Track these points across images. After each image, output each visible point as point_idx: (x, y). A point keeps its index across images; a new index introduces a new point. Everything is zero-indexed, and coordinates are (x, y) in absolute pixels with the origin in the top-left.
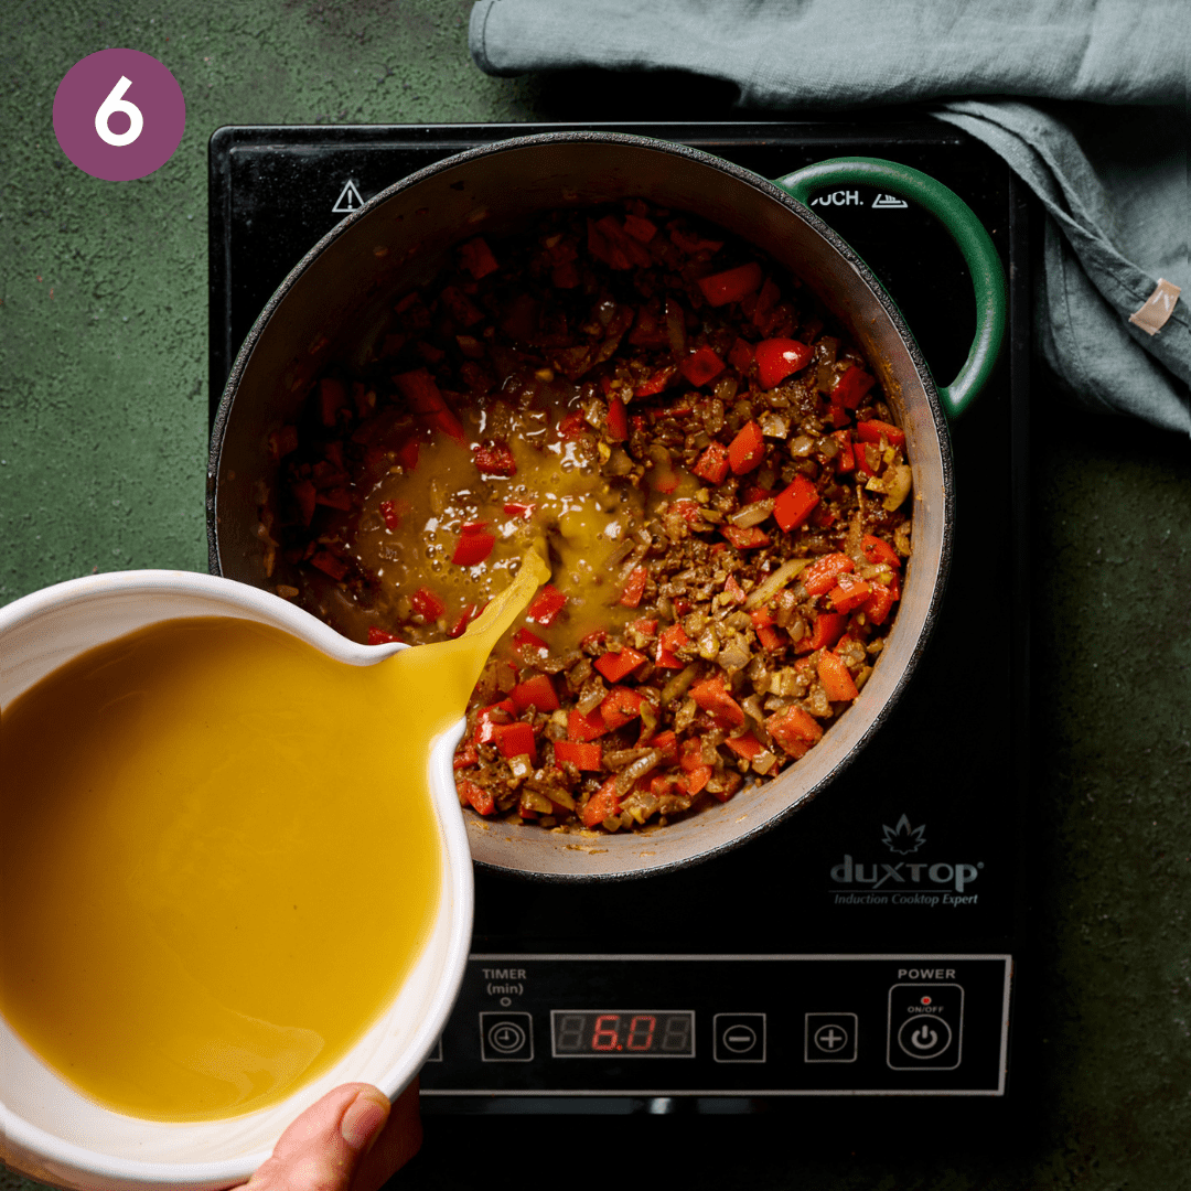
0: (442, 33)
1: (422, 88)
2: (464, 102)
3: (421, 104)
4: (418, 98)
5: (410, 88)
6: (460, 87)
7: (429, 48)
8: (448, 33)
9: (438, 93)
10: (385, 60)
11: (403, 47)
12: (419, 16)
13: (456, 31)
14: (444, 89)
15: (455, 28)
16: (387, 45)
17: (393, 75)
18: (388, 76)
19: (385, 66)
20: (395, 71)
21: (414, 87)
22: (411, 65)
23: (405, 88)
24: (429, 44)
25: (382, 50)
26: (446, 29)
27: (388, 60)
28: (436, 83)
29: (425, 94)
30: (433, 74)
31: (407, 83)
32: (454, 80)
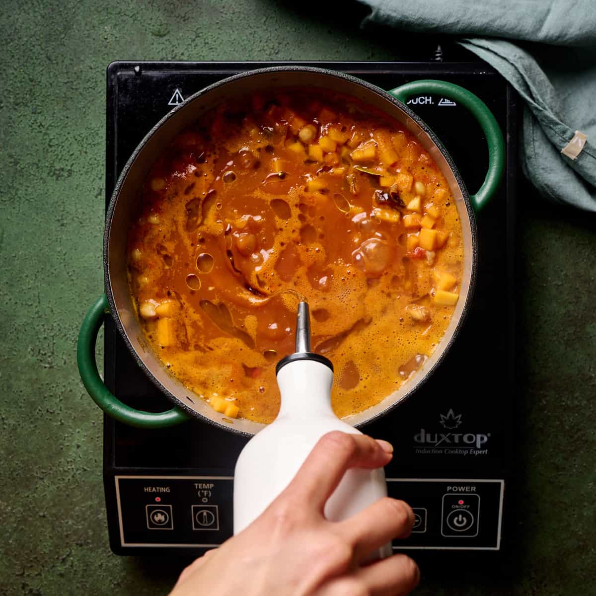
0: (224, 16)
1: (213, 43)
2: (234, 50)
3: (213, 51)
4: (212, 49)
5: (208, 43)
6: (233, 43)
7: (218, 23)
8: (227, 16)
9: (221, 46)
10: (195, 30)
11: (205, 23)
12: (212, 7)
13: (231, 15)
14: (225, 44)
15: (230, 13)
16: (197, 22)
17: (199, 36)
18: (196, 37)
19: (196, 32)
20: (201, 35)
21: (210, 42)
22: (209, 32)
23: (205, 44)
24: (218, 21)
25: (194, 24)
26: (226, 14)
27: (197, 29)
28: (221, 41)
29: (215, 46)
30: (219, 36)
31: (206, 41)
32: (230, 40)
